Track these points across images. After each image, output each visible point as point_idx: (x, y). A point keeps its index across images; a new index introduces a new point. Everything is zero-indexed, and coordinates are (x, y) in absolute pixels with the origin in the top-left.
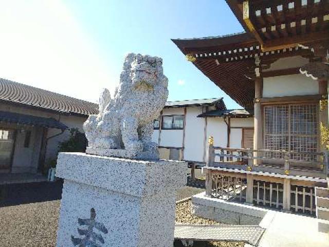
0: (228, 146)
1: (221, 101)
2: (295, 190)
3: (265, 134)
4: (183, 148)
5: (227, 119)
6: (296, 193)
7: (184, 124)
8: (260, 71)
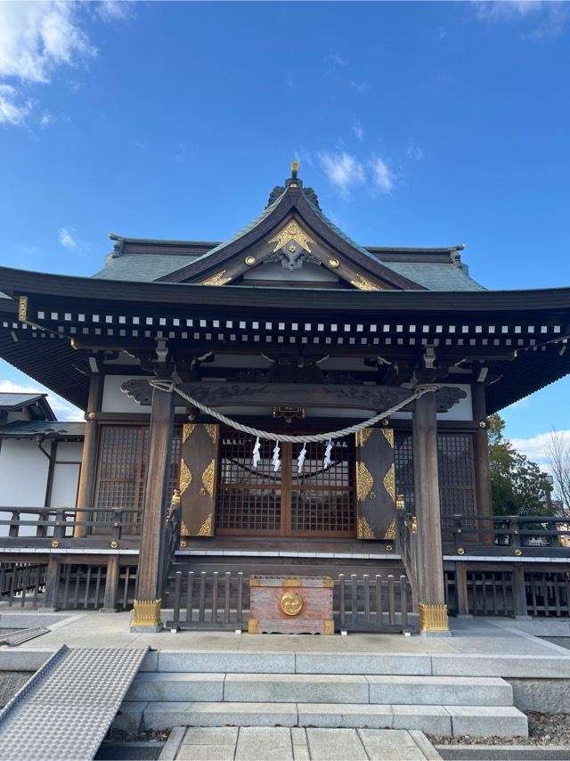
1: (42, 399)
2: (125, 573)
3: (99, 480)
6: (126, 577)
8: (99, 364)
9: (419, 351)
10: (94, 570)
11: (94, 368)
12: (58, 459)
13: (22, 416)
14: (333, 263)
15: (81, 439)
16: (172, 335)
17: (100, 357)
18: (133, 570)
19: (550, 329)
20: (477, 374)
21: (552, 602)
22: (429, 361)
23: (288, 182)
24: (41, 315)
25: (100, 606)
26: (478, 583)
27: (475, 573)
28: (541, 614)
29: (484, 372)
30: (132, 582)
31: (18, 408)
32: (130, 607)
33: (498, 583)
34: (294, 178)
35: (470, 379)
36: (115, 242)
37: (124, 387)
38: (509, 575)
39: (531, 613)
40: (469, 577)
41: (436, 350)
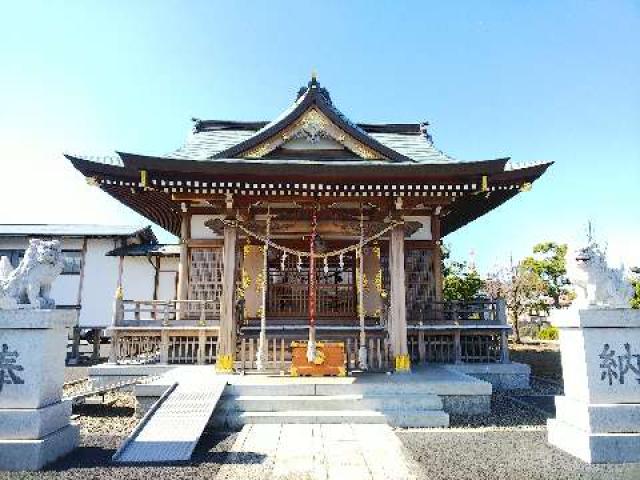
0: (155, 298)
1: (148, 230)
2: (210, 341)
4: (78, 307)
5: (154, 259)
6: (211, 343)
7: (82, 264)
8: (188, 206)
9: (392, 199)
10: (191, 339)
11: (185, 210)
12: (161, 269)
13: (136, 241)
14: (340, 138)
15: (178, 255)
16: (236, 191)
17: (188, 204)
18: (215, 339)
19: (470, 187)
20: (434, 210)
21: (477, 354)
22: (399, 205)
23: (311, 84)
24: (155, 182)
25: (196, 361)
26: (432, 343)
27: (430, 336)
28: (470, 361)
29: (438, 210)
30: (214, 346)
31: (134, 236)
32: (213, 362)
33: (444, 343)
34: (314, 82)
35: (430, 213)
36: (195, 123)
37: (207, 224)
38: (451, 337)
39: (464, 360)
40: (426, 339)
41: (403, 198)
